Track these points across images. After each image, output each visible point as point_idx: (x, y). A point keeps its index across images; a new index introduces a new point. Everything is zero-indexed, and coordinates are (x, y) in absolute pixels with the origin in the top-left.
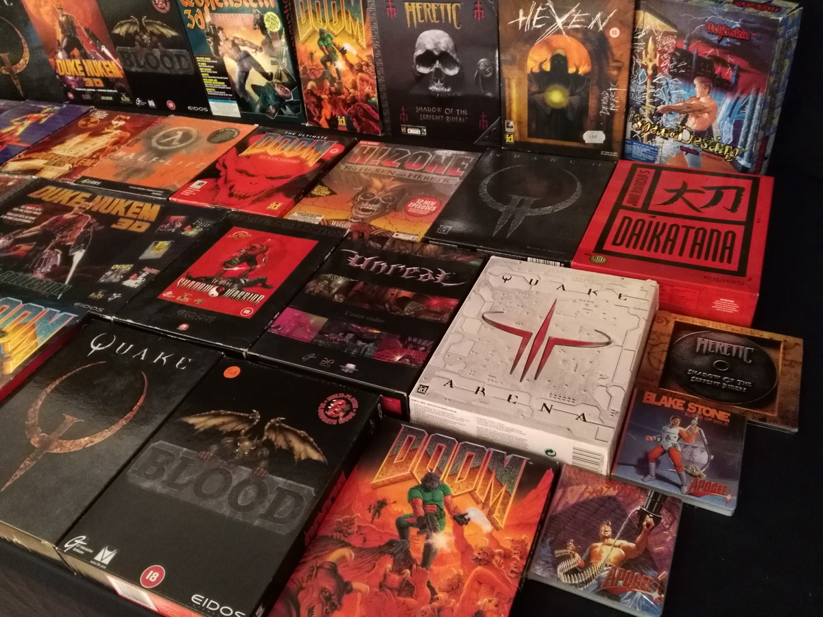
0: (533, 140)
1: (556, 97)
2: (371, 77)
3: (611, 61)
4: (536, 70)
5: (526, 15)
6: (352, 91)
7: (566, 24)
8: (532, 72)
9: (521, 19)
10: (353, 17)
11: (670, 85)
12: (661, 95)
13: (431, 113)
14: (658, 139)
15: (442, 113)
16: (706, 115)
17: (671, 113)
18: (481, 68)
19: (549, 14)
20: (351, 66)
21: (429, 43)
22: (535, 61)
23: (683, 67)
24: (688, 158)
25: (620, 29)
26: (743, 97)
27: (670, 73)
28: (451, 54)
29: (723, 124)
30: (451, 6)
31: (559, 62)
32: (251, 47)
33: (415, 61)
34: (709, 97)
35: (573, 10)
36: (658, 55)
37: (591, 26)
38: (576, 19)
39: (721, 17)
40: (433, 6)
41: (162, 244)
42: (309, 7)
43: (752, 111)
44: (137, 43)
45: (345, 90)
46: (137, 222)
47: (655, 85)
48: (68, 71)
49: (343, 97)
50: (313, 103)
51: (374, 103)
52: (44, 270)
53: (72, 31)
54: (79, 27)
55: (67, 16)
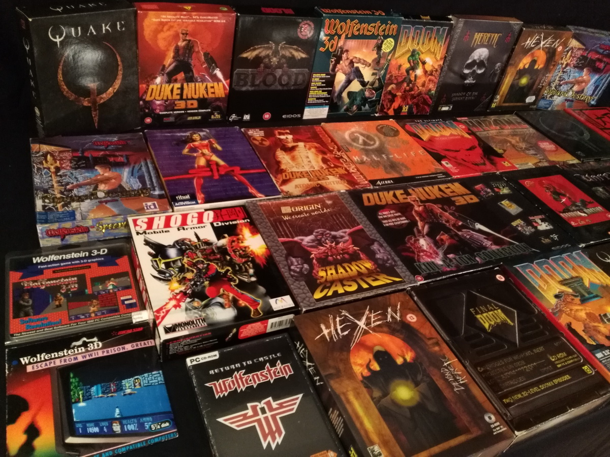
1: (524, 81)
2: (436, 78)
3: (553, 62)
4: (522, 68)
5: (530, 40)
6: (420, 88)
7: (544, 45)
8: (519, 69)
9: (528, 42)
10: (438, 42)
11: (571, 72)
12: (565, 76)
13: (459, 96)
15: (465, 95)
16: (584, 84)
17: (566, 84)
19: (540, 40)
21: (477, 56)
23: (581, 64)
24: (567, 104)
25: (562, 47)
26: (605, 75)
27: (574, 66)
28: (485, 62)
30: (497, 35)
31: (533, 63)
32: (363, 64)
33: (464, 67)
34: (588, 76)
35: (550, 38)
36: (571, 58)
37: (552, 46)
38: (549, 43)
40: (489, 35)
41: (505, 203)
42: (411, 35)
43: (606, 81)
44: (262, 65)
45: (416, 88)
46: (464, 197)
47: (564, 72)
48: (159, 96)
49: (413, 92)
50: (388, 99)
51: (432, 94)
52: (488, 243)
53: (187, 55)
54: (198, 52)
55: (189, 41)
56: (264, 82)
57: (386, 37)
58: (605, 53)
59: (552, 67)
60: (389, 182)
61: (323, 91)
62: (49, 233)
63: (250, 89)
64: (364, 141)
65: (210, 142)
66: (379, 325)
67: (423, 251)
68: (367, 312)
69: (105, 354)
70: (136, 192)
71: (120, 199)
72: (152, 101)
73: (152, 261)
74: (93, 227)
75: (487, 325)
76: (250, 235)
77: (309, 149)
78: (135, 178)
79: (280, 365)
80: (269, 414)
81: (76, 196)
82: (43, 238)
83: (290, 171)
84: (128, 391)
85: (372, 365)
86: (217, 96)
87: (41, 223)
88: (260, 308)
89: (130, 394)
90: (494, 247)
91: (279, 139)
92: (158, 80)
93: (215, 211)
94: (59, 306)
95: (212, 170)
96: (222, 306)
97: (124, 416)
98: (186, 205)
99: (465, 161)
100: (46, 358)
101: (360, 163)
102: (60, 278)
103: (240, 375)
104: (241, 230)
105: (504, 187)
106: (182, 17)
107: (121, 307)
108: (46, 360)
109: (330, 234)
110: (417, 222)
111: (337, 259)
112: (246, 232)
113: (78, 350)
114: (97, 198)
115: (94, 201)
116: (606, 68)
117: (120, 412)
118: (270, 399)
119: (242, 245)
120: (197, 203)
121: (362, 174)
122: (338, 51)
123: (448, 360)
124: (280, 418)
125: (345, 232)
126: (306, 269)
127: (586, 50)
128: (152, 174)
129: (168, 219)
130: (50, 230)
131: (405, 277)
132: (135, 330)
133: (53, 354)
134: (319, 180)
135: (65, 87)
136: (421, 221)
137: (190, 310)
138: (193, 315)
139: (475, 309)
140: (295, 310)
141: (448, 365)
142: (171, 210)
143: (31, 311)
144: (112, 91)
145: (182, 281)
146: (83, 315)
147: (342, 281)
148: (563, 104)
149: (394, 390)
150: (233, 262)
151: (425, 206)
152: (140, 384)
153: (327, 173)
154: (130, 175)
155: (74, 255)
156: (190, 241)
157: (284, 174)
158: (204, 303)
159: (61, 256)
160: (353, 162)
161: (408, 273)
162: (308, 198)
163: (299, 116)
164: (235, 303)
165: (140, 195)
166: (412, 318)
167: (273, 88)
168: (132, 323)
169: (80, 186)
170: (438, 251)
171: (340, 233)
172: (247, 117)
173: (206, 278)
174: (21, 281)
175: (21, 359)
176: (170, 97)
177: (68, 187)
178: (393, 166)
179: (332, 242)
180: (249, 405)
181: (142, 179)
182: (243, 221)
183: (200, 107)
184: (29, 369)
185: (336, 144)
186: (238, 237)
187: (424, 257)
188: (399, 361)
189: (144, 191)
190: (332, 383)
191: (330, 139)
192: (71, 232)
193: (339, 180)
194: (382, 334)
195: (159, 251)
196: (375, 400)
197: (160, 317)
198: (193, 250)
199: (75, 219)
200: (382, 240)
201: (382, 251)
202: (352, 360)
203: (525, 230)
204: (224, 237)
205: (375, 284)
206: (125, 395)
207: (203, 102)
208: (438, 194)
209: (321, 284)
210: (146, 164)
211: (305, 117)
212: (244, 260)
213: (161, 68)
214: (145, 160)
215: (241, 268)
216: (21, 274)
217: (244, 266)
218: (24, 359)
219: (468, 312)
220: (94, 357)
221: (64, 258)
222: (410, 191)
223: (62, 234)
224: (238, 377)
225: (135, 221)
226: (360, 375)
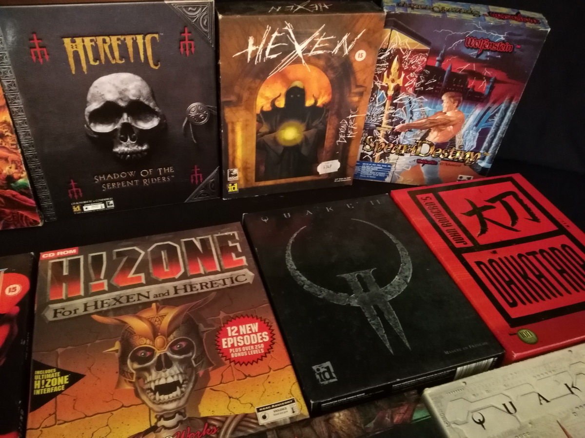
0: (262, 184)
1: (290, 134)
2: (10, 152)
3: (353, 87)
4: (267, 107)
5: (256, 43)
7: (307, 50)
8: (262, 111)
9: (251, 48)
11: (413, 104)
12: (400, 114)
13: (120, 180)
15: (137, 176)
16: (450, 128)
17: (410, 131)
18: (192, 115)
19: (287, 41)
21: (110, 92)
22: (267, 98)
23: (431, 85)
24: (423, 169)
25: (366, 51)
26: (495, 106)
27: (415, 92)
28: (147, 103)
29: (469, 133)
30: (144, 39)
31: (296, 95)
33: (87, 120)
34: (456, 110)
35: (317, 34)
36: (403, 75)
37: (336, 51)
38: (319, 44)
39: (485, 31)
40: (114, 41)
43: (502, 118)
47: (395, 106)
51: (24, 186)
58: (482, 57)
59: (356, 99)
116: (495, 91)
127: (433, 53)
148: (415, 170)
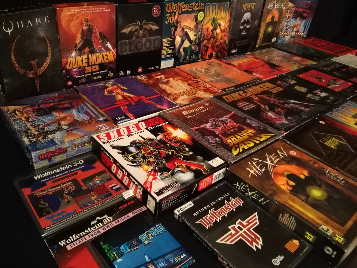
1: (270, 29)
2: (227, 33)
3: (282, 16)
6: (220, 40)
7: (277, 7)
9: (269, 6)
10: (225, 11)
11: (291, 21)
12: (289, 24)
13: (240, 43)
14: (286, 36)
15: (243, 42)
16: (299, 26)
17: (290, 28)
18: (256, 24)
19: (274, 4)
20: (221, 30)
21: (245, 17)
23: (296, 15)
24: (292, 39)
25: (285, 7)
26: (308, 19)
27: (292, 17)
28: (250, 21)
30: (254, 4)
32: (189, 29)
33: (240, 25)
34: (300, 22)
35: (279, 3)
36: (290, 13)
37: (281, 7)
38: (279, 5)
40: (250, 4)
41: (297, 88)
42: (211, 9)
44: (134, 37)
45: (218, 41)
46: (275, 88)
47: (288, 22)
48: (75, 65)
49: (217, 44)
50: (205, 49)
51: (227, 43)
52: (303, 108)
53: (89, 35)
54: (96, 33)
55: (90, 25)
56: (136, 47)
57: (199, 11)
58: (306, 7)
59: (282, 20)
60: (232, 88)
61: (170, 49)
62: (41, 157)
63: (129, 53)
64: (205, 71)
65: (117, 86)
66: (278, 161)
67: (274, 118)
68: (267, 156)
69: (118, 223)
70: (88, 122)
71: (79, 127)
72: (70, 69)
73: (123, 157)
74: (69, 147)
75: (333, 147)
76: (174, 130)
77: (177, 81)
78: (82, 114)
79: (233, 199)
80: (245, 229)
81: (48, 131)
82: (36, 162)
83: (173, 93)
84: (146, 242)
85: (290, 183)
86: (110, 61)
87: (34, 151)
88: (206, 168)
89: (149, 244)
90: (307, 109)
91: (157, 78)
92: (73, 54)
93: (145, 121)
94: (69, 202)
95: (128, 101)
96: (182, 172)
97: (153, 259)
98: (125, 122)
99: (264, 72)
100: (77, 237)
101: (210, 82)
102: (60, 185)
103: (213, 211)
104: (166, 128)
105: (291, 80)
106: (84, 10)
107: (112, 192)
108: (78, 239)
109: (219, 120)
110: (260, 105)
111: (232, 131)
112: (170, 129)
113: (98, 226)
114: (64, 129)
115: (63, 132)
116: (308, 16)
117: (149, 257)
118: (239, 220)
119: (172, 136)
120: (131, 119)
121: (215, 87)
122: (175, 22)
123: (327, 170)
124: (253, 230)
125: (227, 117)
126: (219, 141)
127: (297, 7)
128: (92, 109)
129: (118, 132)
130: (41, 155)
131: (275, 133)
132: (129, 203)
133: (81, 234)
134: (193, 95)
135: (17, 65)
136: (262, 104)
137: (164, 179)
138: (168, 182)
139: (322, 141)
140: (226, 165)
141: (328, 172)
142: (117, 127)
143: (50, 210)
144: (46, 65)
145: (149, 164)
146: (89, 203)
147: (243, 142)
149: (311, 193)
150: (173, 147)
151: (258, 97)
152: (151, 235)
153: (196, 91)
154: (78, 112)
155: (62, 169)
156: (140, 141)
157: (171, 95)
158: (170, 173)
159: (53, 171)
160: (206, 82)
161: (275, 130)
162: (194, 104)
163: (158, 67)
164: (189, 169)
165: (91, 122)
166: (293, 153)
167: (142, 51)
168: (125, 199)
169: (48, 125)
170: (281, 117)
171: (224, 118)
172: (129, 72)
173: (162, 159)
174: (33, 193)
175: (60, 243)
176: (81, 65)
177: (40, 127)
178: (228, 80)
179: (223, 124)
180: (230, 227)
181: (87, 113)
182: (165, 124)
183: (100, 70)
184: (69, 248)
185: (190, 75)
186: (167, 133)
187: (276, 121)
188: (302, 177)
189: (93, 120)
190: (275, 198)
191: (186, 74)
192: (55, 154)
193: (204, 93)
194: (283, 165)
195: (124, 150)
196: (304, 201)
197: (149, 187)
198: (144, 146)
199: (56, 144)
200: (250, 117)
201: (254, 123)
202: (277, 183)
203: (315, 98)
204: (159, 135)
205: (262, 140)
206: (145, 245)
207: (102, 66)
208: (261, 90)
209: (232, 147)
210: (85, 105)
211: (161, 68)
212: (179, 144)
213: (74, 45)
214: (83, 103)
215: (179, 148)
216: (30, 188)
217: (181, 147)
218: (61, 243)
219: (319, 143)
220: (111, 227)
221: (56, 172)
222: (246, 90)
223: (49, 156)
224: (213, 213)
225: (98, 137)
226: (287, 190)
